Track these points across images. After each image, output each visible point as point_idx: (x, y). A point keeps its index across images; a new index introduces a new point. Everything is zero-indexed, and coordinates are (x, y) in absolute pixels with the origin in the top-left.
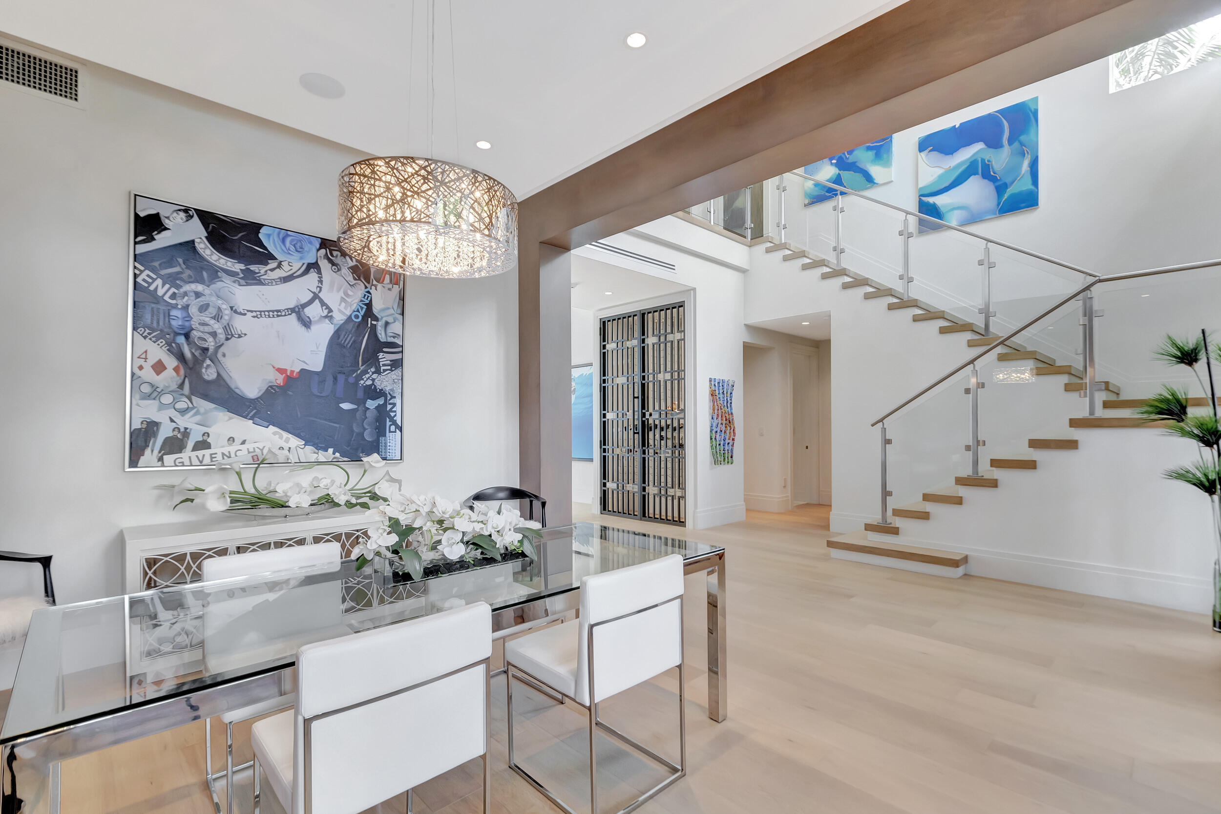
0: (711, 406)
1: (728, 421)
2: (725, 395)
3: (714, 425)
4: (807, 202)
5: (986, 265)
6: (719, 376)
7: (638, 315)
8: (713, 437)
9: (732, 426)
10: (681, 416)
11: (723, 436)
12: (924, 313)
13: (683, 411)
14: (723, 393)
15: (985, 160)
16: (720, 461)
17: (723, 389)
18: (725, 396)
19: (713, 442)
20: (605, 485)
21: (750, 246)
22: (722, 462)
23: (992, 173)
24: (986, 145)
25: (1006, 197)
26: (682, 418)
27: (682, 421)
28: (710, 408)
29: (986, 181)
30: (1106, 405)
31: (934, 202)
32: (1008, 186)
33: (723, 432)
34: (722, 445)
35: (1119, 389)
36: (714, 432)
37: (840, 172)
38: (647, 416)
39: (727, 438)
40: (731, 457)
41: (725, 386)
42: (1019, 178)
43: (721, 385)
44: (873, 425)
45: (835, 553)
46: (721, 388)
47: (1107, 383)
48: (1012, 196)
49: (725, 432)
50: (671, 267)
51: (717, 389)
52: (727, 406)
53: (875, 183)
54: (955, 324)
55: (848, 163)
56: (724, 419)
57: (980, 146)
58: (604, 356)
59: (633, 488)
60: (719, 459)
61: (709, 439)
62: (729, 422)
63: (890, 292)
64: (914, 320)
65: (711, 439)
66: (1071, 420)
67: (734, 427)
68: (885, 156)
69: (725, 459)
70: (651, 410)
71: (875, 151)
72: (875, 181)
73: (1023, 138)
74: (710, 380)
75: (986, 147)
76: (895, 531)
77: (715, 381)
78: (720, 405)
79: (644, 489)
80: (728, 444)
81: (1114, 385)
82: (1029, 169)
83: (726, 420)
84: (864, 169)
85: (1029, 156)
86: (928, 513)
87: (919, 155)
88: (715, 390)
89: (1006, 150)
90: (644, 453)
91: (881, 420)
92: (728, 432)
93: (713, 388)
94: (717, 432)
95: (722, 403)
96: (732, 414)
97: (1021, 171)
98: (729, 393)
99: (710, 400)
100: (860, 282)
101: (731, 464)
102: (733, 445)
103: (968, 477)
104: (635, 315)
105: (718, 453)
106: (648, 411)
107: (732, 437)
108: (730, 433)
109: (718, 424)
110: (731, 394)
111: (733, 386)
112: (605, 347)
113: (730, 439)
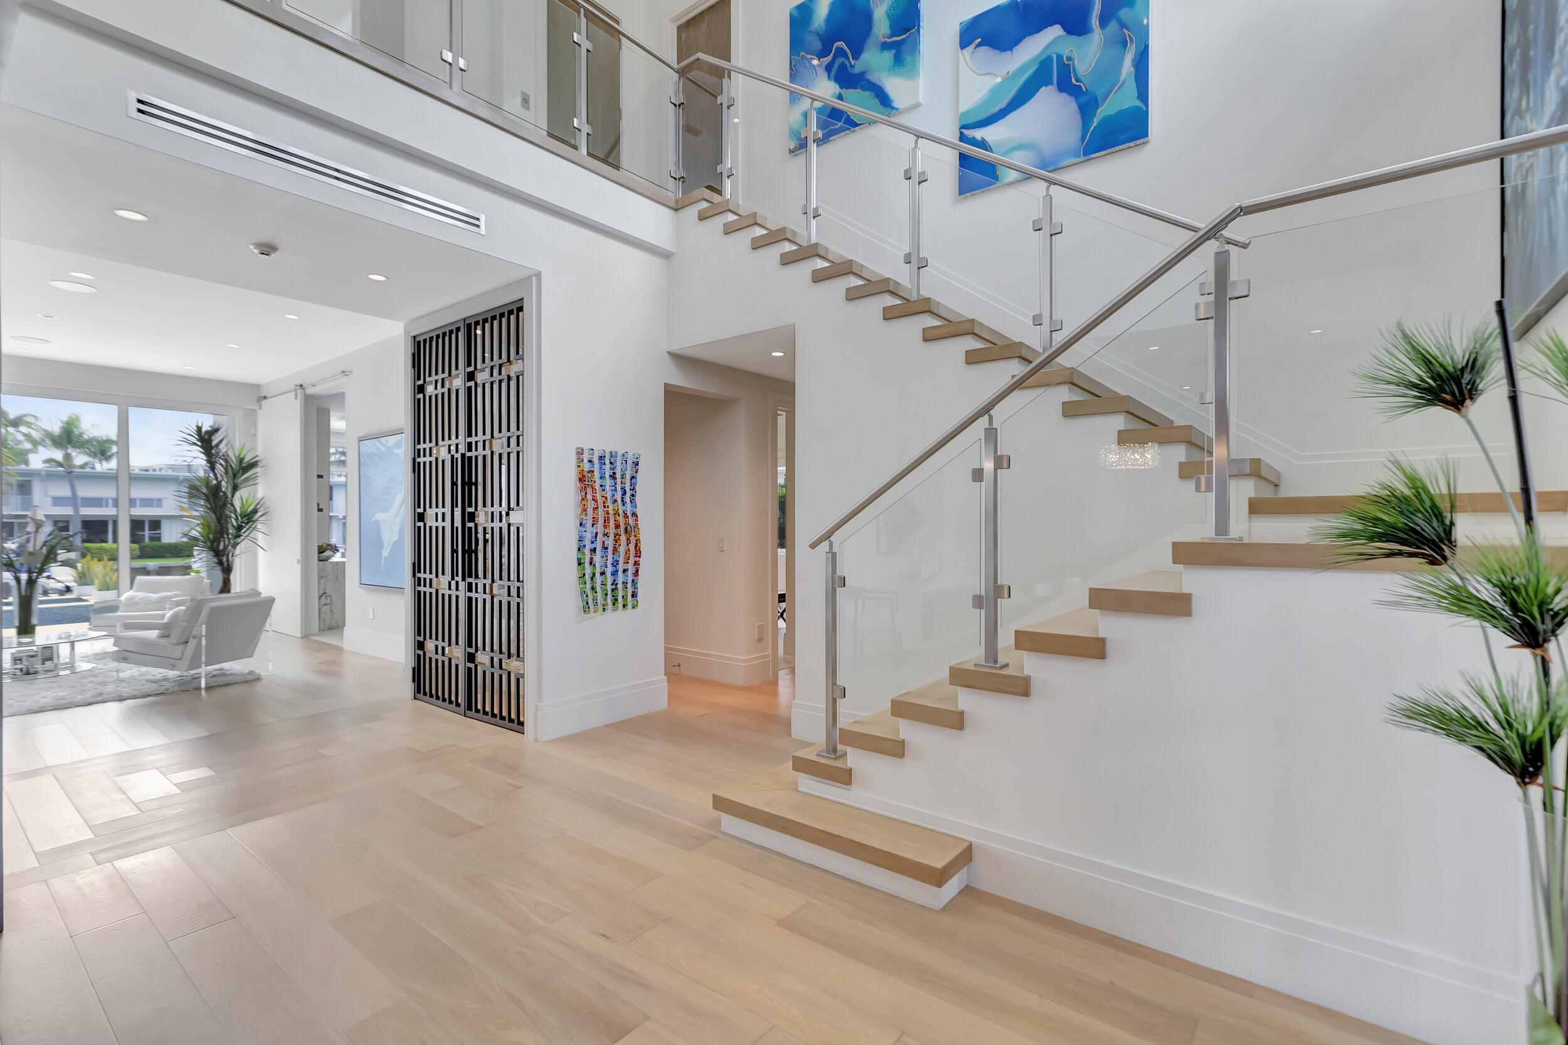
1: (623, 528)
2: (618, 480)
3: (588, 537)
4: (792, 146)
5: (1046, 231)
6: (602, 444)
7: (463, 329)
8: (587, 560)
9: (633, 538)
11: (610, 557)
12: (941, 324)
13: (523, 510)
14: (613, 476)
15: (1062, 57)
16: (604, 605)
17: (612, 468)
18: (618, 482)
19: (585, 568)
20: (421, 646)
21: (676, 210)
22: (609, 607)
23: (1074, 82)
24: (1065, 30)
25: (1095, 124)
28: (574, 506)
29: (1064, 96)
30: (1256, 508)
31: (982, 138)
32: (1099, 104)
33: (610, 549)
34: (608, 573)
35: (1278, 475)
36: (587, 551)
37: (841, 91)
39: (621, 560)
40: (633, 595)
41: (618, 464)
42: (1116, 88)
43: (607, 462)
44: (812, 547)
45: (731, 824)
46: (608, 467)
47: (1256, 463)
48: (1106, 121)
49: (615, 550)
50: (471, 220)
51: (596, 468)
52: (623, 500)
53: (893, 108)
54: (992, 345)
55: (854, 74)
56: (614, 525)
57: (1056, 31)
58: (419, 406)
59: (457, 653)
60: (601, 600)
61: (576, 563)
62: (627, 531)
63: (885, 286)
64: (926, 339)
65: (580, 563)
66: (1176, 546)
67: (639, 540)
68: (908, 58)
69: (616, 599)
70: (480, 507)
71: (894, 51)
72: (895, 105)
73: (1124, 13)
74: (580, 452)
75: (1065, 33)
76: (845, 777)
77: (593, 454)
79: (471, 657)
80: (625, 571)
81: (1270, 467)
82: (1132, 69)
83: (618, 527)
84: (879, 84)
85: (1134, 46)
86: (903, 743)
87: (960, 53)
88: (593, 471)
89: (1097, 36)
91: (828, 537)
92: (622, 549)
93: (586, 466)
94: (594, 549)
95: (609, 495)
96: (634, 514)
97: (1120, 74)
98: (628, 477)
100: (843, 269)
101: (633, 607)
102: (636, 574)
103: (977, 669)
104: (459, 330)
105: (598, 589)
107: (633, 559)
108: (628, 551)
109: (597, 534)
110: (633, 477)
111: (637, 464)
112: (421, 389)
113: (628, 563)
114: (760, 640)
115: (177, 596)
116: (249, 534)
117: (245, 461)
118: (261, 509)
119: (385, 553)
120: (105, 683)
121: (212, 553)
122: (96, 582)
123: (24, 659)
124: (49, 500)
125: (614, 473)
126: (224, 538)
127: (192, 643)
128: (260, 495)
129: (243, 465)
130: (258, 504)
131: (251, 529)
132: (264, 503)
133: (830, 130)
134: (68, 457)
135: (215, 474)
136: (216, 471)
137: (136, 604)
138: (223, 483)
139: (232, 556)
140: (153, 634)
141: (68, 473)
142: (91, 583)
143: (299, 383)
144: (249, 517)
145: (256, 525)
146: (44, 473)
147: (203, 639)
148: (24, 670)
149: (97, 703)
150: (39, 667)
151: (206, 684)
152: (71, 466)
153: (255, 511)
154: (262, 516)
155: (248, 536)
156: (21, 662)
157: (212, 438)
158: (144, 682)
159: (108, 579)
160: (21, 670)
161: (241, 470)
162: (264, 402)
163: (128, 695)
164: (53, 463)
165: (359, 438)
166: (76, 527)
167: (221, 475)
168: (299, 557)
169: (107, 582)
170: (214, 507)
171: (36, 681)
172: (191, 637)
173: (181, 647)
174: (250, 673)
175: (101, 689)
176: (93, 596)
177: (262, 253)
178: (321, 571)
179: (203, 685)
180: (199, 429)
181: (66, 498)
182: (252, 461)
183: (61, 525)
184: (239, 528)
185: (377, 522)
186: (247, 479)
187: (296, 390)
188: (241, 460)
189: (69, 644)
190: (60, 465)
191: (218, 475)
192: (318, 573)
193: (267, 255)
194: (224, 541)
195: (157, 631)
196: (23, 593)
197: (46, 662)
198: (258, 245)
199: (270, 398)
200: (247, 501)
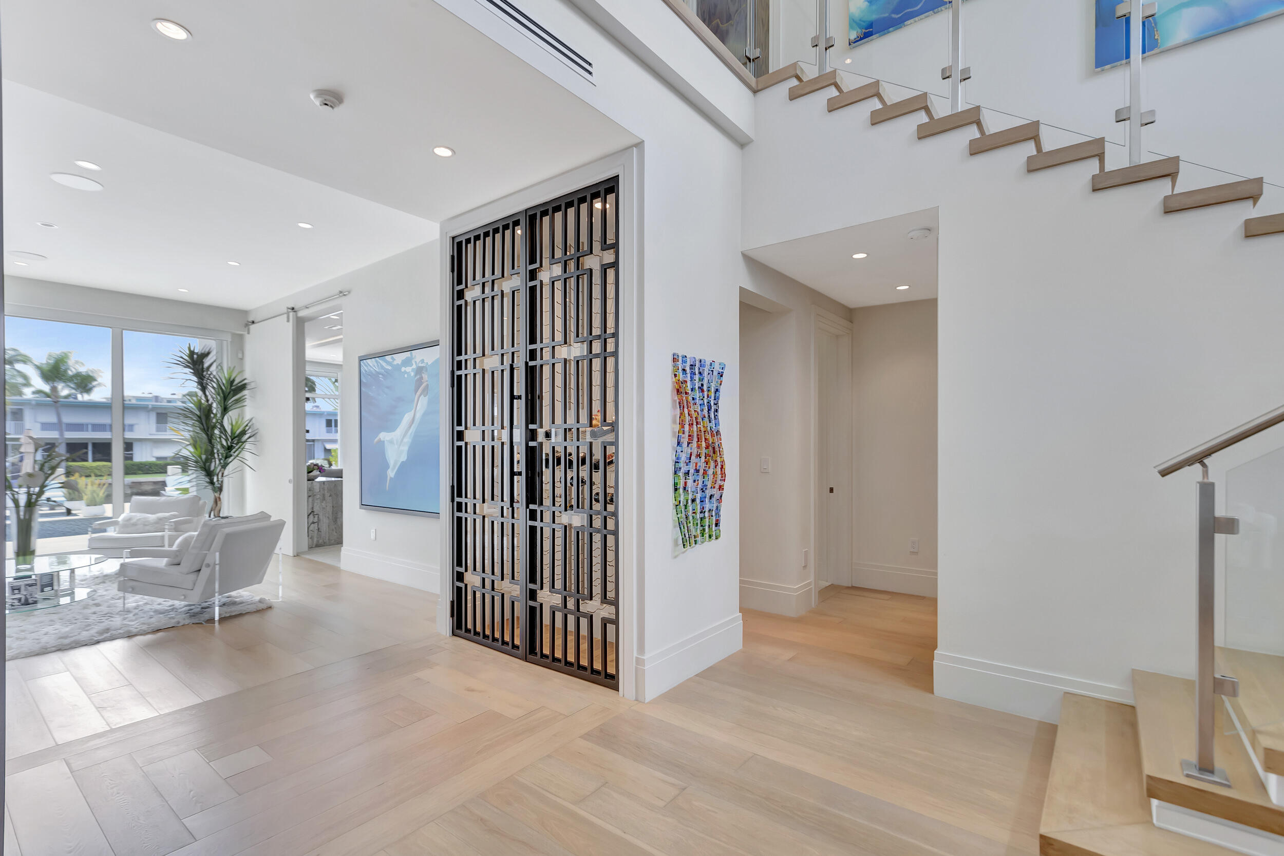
0: (675, 416)
1: (711, 448)
2: (706, 393)
3: (684, 457)
6: (694, 352)
7: (522, 222)
8: (681, 485)
9: (719, 460)
10: (610, 438)
11: (700, 483)
13: (614, 427)
14: (701, 389)
16: (695, 537)
17: (701, 380)
18: (706, 397)
19: (680, 495)
20: (460, 577)
21: (755, 91)
22: (699, 539)
26: (611, 444)
27: (611, 450)
28: (674, 422)
33: (701, 472)
34: (698, 501)
36: (682, 475)
38: (541, 437)
39: (709, 484)
40: (717, 525)
41: (706, 374)
43: (696, 371)
44: (1164, 473)
46: (697, 377)
49: (705, 472)
50: (584, 64)
51: (688, 379)
52: (709, 416)
56: (704, 444)
58: (458, 315)
59: (514, 589)
60: (694, 533)
61: (672, 489)
62: (713, 451)
65: (676, 490)
67: (723, 462)
69: (704, 530)
70: (547, 426)
74: (676, 359)
77: (686, 362)
78: (695, 415)
79: (533, 595)
80: (711, 496)
83: (707, 448)
88: (686, 382)
90: (533, 515)
91: (1200, 458)
92: (710, 472)
93: (681, 377)
94: (687, 473)
95: (699, 410)
96: (718, 432)
98: (713, 390)
99: (674, 401)
100: (1023, 133)
101: (716, 538)
102: (720, 500)
104: (516, 223)
105: (691, 518)
106: (541, 427)
107: (719, 482)
108: (714, 474)
109: (691, 455)
110: (717, 390)
111: (722, 376)
112: (460, 295)
113: (714, 487)
114: (805, 567)
115: (175, 516)
116: (238, 455)
117: (235, 383)
118: (250, 431)
119: (391, 473)
120: (109, 615)
121: (204, 473)
122: (85, 497)
123: (23, 588)
124: (39, 426)
125: (702, 385)
126: (215, 458)
127: (205, 572)
128: (248, 416)
129: (232, 388)
130: (247, 425)
131: (240, 449)
132: (253, 424)
133: (906, 13)
134: (54, 389)
135: (206, 396)
136: (207, 393)
137: (134, 525)
138: (214, 405)
139: (222, 476)
140: (162, 563)
141: (53, 402)
142: (80, 498)
143: (291, 306)
144: (236, 440)
145: (245, 445)
146: (34, 403)
147: (217, 567)
148: (23, 600)
149: (104, 640)
150: (39, 595)
151: (220, 615)
152: (57, 396)
153: (243, 433)
154: (250, 437)
155: (237, 456)
156: (20, 591)
157: (204, 361)
158: (152, 614)
159: (95, 495)
160: (20, 600)
161: (232, 392)
162: (252, 327)
163: (136, 630)
164: (43, 395)
165: (359, 357)
166: (62, 450)
167: (212, 397)
168: (291, 477)
169: (94, 498)
170: (205, 427)
171: (36, 613)
172: (204, 565)
173: (193, 576)
174: (261, 601)
175: (106, 624)
176: (81, 510)
177: (326, 104)
178: (310, 490)
179: (217, 618)
180: (192, 353)
181: (54, 424)
182: (239, 385)
183: (49, 447)
184: (230, 448)
185: (381, 443)
186: (238, 401)
187: (288, 313)
188: (232, 382)
189: (69, 571)
190: (47, 395)
191: (209, 397)
192: (308, 493)
193: (331, 106)
194: (215, 461)
195: (166, 559)
196: (22, 517)
197: (46, 589)
198: (320, 93)
199: (259, 322)
200: (237, 422)
